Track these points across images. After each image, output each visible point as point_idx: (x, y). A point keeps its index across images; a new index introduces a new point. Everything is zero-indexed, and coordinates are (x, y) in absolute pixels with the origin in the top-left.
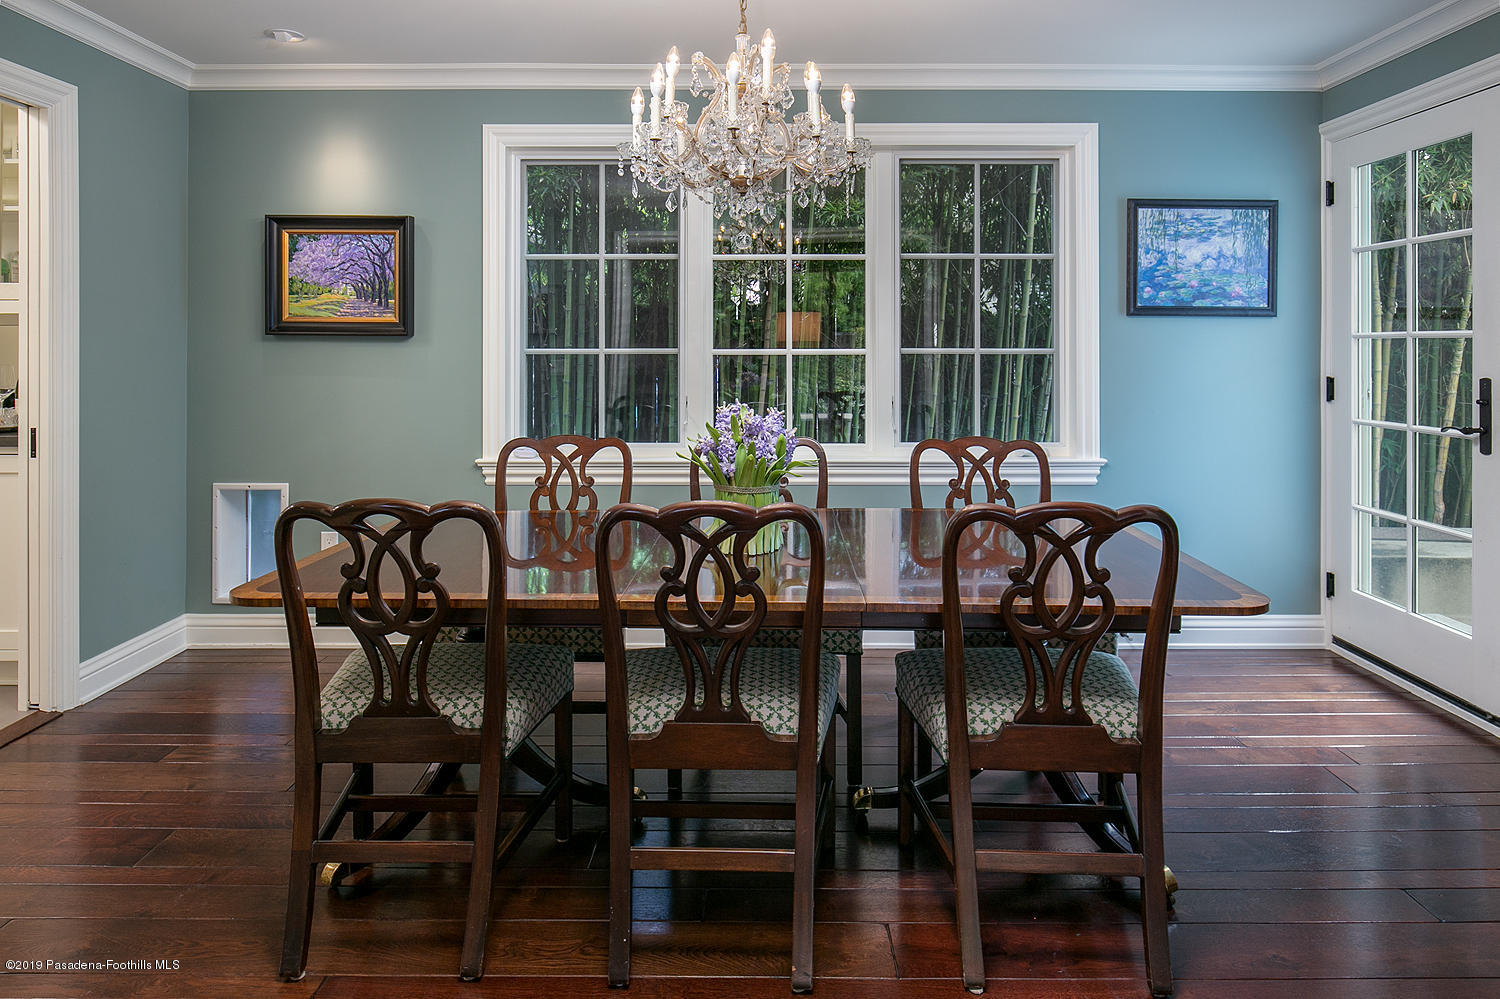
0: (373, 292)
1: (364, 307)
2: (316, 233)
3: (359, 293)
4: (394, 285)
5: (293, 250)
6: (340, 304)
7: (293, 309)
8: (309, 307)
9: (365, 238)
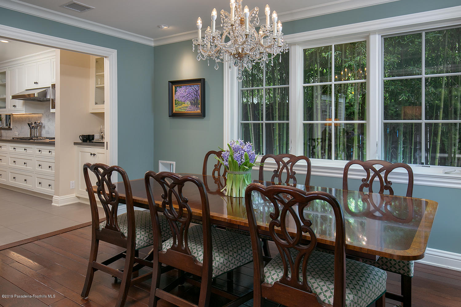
0: (194, 103)
1: (193, 108)
2: (181, 86)
3: (191, 103)
4: (199, 101)
5: (176, 91)
6: (187, 107)
7: (176, 109)
8: (180, 109)
9: (193, 86)
